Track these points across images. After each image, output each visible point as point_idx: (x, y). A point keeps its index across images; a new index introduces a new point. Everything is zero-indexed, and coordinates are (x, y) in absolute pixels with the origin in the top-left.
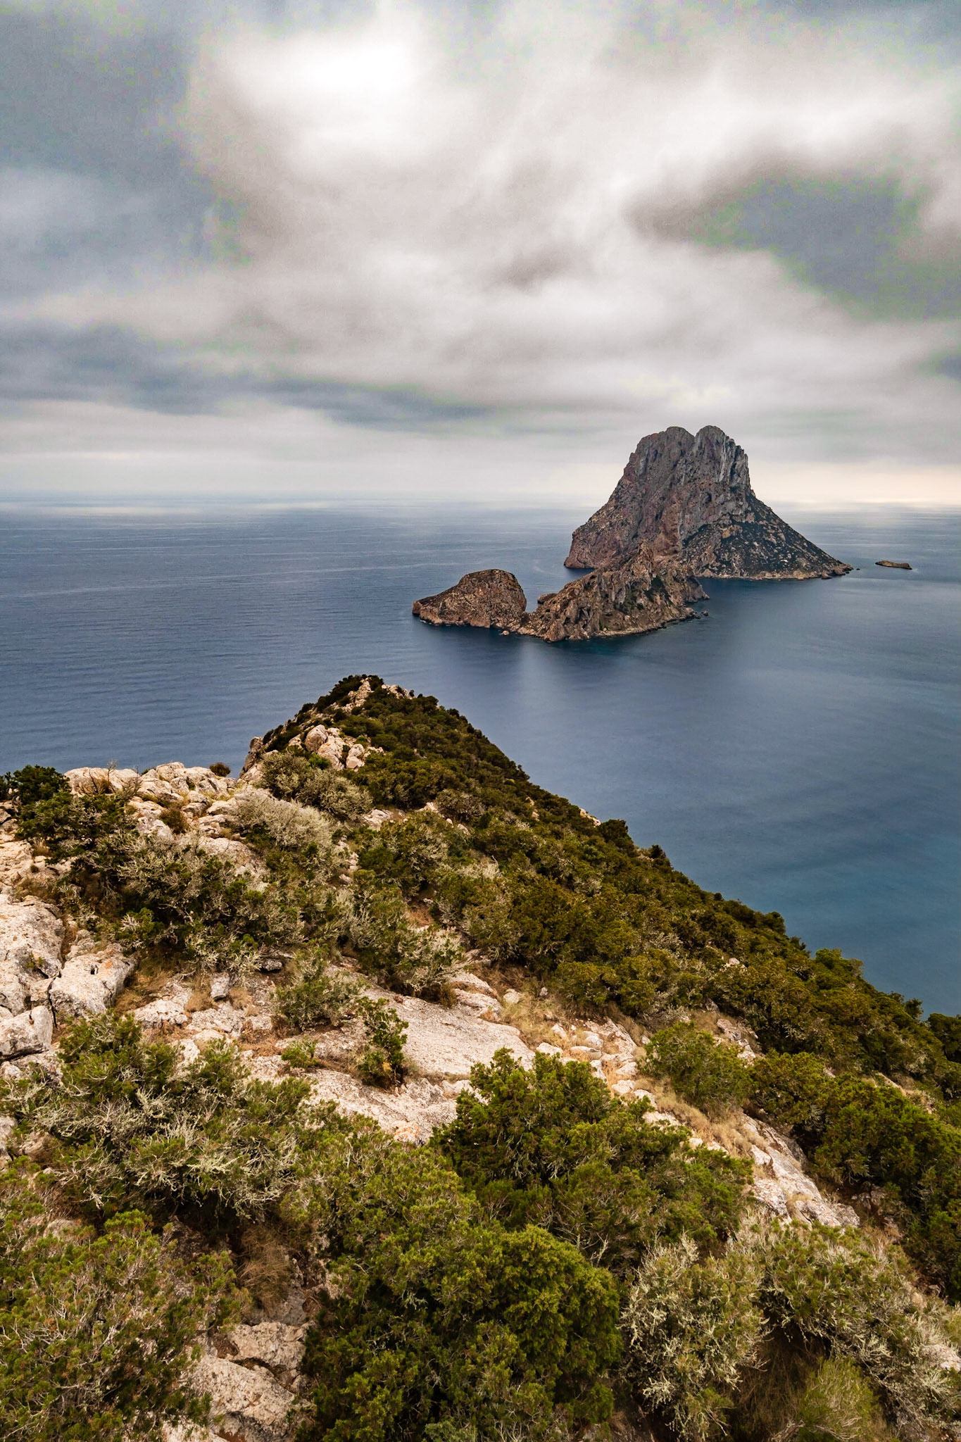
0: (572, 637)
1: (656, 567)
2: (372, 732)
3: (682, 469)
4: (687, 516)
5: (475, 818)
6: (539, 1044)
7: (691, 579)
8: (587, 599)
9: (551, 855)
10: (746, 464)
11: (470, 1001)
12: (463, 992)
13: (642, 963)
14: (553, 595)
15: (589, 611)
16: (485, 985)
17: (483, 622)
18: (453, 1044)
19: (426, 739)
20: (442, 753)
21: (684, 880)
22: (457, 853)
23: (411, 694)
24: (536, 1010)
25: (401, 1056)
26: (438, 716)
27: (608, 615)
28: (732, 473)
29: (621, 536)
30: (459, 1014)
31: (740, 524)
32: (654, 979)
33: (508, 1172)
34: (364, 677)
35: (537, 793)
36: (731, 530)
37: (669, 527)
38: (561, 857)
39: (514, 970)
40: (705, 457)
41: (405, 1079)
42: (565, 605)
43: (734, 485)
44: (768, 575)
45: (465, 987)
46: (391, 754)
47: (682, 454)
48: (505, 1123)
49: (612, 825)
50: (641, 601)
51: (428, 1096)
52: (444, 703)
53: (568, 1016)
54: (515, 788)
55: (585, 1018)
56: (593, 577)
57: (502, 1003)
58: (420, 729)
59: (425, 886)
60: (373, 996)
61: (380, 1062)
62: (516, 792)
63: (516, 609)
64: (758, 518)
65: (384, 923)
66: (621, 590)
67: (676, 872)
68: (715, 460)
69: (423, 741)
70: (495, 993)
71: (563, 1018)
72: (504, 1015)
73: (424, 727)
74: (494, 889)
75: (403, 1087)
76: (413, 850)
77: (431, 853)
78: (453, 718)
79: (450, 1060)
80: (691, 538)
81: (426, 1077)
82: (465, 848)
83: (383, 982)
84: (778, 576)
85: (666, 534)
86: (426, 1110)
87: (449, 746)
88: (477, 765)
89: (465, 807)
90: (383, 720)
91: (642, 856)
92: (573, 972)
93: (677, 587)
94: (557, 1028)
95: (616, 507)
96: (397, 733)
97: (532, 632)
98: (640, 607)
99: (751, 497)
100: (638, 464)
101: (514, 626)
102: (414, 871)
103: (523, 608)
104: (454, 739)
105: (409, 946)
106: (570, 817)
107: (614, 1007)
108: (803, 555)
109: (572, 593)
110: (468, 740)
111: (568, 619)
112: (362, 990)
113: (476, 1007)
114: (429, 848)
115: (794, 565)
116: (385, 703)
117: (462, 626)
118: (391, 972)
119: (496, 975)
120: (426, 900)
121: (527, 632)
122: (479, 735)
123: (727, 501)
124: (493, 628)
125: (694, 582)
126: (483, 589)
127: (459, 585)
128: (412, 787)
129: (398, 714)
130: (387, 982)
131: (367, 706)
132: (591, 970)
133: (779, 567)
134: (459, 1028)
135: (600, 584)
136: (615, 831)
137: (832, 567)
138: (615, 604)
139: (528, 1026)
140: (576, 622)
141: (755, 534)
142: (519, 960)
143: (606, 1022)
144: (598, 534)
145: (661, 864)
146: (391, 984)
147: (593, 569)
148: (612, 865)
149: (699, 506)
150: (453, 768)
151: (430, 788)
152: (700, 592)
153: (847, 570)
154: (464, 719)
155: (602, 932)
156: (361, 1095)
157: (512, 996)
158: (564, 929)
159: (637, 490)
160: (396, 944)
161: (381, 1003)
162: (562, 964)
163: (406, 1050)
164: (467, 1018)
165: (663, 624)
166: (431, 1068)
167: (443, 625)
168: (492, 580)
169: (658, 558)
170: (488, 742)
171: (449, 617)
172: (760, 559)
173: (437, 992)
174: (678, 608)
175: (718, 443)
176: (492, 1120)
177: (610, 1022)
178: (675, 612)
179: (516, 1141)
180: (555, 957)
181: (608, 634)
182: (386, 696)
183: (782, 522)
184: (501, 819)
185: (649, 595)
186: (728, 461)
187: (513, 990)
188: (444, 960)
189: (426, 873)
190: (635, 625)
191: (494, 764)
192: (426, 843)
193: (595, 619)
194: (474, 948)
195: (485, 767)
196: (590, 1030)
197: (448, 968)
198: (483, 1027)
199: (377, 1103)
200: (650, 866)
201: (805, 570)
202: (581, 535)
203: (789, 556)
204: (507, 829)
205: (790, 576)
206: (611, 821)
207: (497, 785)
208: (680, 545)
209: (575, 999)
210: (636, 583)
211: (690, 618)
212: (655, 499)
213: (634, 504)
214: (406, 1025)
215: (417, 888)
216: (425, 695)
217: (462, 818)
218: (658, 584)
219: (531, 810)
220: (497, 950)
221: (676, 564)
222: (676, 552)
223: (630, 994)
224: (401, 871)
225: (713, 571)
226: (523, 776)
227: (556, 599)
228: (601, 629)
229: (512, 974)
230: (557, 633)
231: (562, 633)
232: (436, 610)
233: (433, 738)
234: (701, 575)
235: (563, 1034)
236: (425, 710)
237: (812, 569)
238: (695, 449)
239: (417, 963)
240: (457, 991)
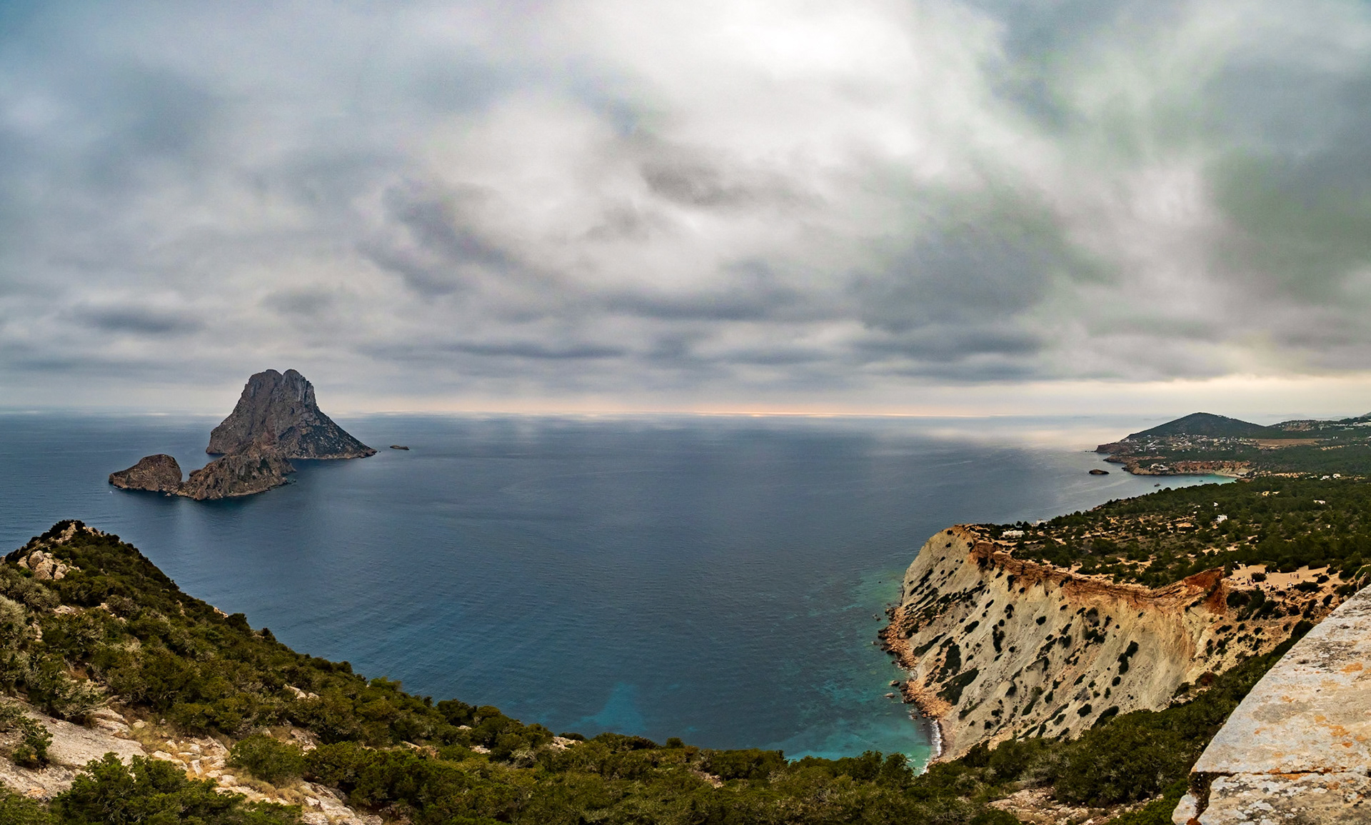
0: (211, 497)
1: (263, 453)
2: (73, 556)
3: (276, 394)
4: (281, 422)
5: (133, 614)
6: (155, 752)
7: (285, 460)
8: (220, 474)
9: (179, 637)
10: (313, 391)
11: (107, 726)
12: (103, 720)
13: (232, 702)
14: (199, 471)
15: (222, 480)
16: (121, 717)
17: (154, 488)
18: (88, 749)
19: (109, 563)
20: (120, 572)
21: (284, 648)
22: (113, 635)
23: (102, 533)
24: (157, 732)
25: (45, 753)
26: (120, 548)
27: (234, 483)
28: (305, 397)
29: (241, 434)
30: (97, 733)
31: (312, 426)
32: (239, 711)
33: (105, 819)
34: (72, 521)
35: (184, 598)
36: (307, 430)
37: (270, 428)
38: (187, 638)
39: (143, 708)
40: (289, 387)
41: (47, 765)
42: (207, 477)
43: (307, 403)
44: (330, 457)
45: (104, 717)
46: (84, 571)
47: (276, 385)
48: (104, 791)
49: (235, 617)
50: (254, 474)
51: (63, 776)
52: (124, 540)
53: (178, 735)
54: (169, 595)
55: (191, 737)
56: (224, 459)
57: (132, 728)
58: (107, 556)
59: (87, 656)
60: (30, 716)
61: (28, 754)
62: (170, 598)
63: (175, 480)
64: (322, 423)
65: (48, 674)
66: (241, 467)
67: (279, 644)
68: (295, 388)
69: (107, 564)
70: (127, 721)
71: (175, 736)
72: (131, 735)
73: (109, 555)
74: (131, 658)
75: (45, 770)
76: (79, 632)
77: (92, 634)
78: (129, 550)
79: (83, 758)
80: (283, 435)
81: (63, 765)
82: (122, 632)
83: (45, 710)
84: (336, 457)
85: (268, 432)
86: (59, 783)
87: (125, 568)
88: (143, 580)
89: (126, 607)
90: (82, 550)
91: (256, 635)
92: (182, 709)
93: (276, 465)
94: (169, 742)
95: (237, 416)
96: (90, 558)
97: (186, 494)
98: (254, 477)
99: (317, 410)
100: (250, 391)
101: (174, 491)
102: (79, 646)
103: (180, 479)
104: (129, 563)
105: (64, 691)
106: (206, 613)
107: (213, 729)
108: (349, 444)
109: (211, 469)
110: (138, 563)
111: (209, 486)
112: (23, 713)
113: (111, 730)
114: (90, 631)
115: (344, 450)
116: (84, 539)
117: (139, 490)
118: (50, 705)
119: (130, 711)
120: (87, 664)
121: (183, 494)
122: (146, 560)
123: (304, 413)
124: (160, 491)
125: (287, 461)
126: (154, 466)
127: (139, 464)
128: (91, 592)
129: (93, 546)
130: (48, 710)
131: (72, 540)
132: (196, 708)
133: (336, 452)
134: (95, 741)
135: (228, 464)
136: (237, 621)
137: (365, 451)
138: (238, 476)
139: (147, 742)
140: (214, 488)
141: (321, 432)
142: (147, 703)
143: (206, 738)
144: (227, 432)
145: (269, 640)
146: (50, 712)
147: (224, 454)
148: (229, 642)
149: (287, 415)
150: (123, 582)
151: (103, 594)
152: (291, 467)
153: (374, 452)
154: (137, 550)
155: (206, 684)
156: (12, 770)
157: (139, 724)
158: (177, 684)
159: (249, 406)
160: (55, 688)
161: (35, 721)
162: (176, 704)
163: (49, 749)
164: (103, 735)
165: (269, 488)
166: (67, 761)
167: (128, 489)
168: (160, 461)
169: (264, 447)
170: (153, 565)
171: (133, 484)
172: (325, 447)
173: (83, 719)
174: (278, 478)
175: (296, 379)
176: (94, 791)
177: (210, 738)
178: (276, 480)
179: (111, 803)
180: (172, 701)
181: (235, 495)
182: (85, 534)
183: (335, 425)
184: (148, 615)
185: (260, 470)
186: (303, 390)
187: (141, 721)
188: (91, 700)
189: (87, 647)
190: (252, 489)
191: (155, 579)
192: (89, 628)
193: (226, 485)
194: (116, 695)
195: (148, 581)
196: (194, 743)
197: (92, 706)
198: (114, 741)
199: (23, 776)
200: (261, 641)
201: (350, 453)
202: (217, 433)
203: (341, 445)
204: (151, 621)
205: (343, 457)
206: (236, 615)
207: (156, 593)
208: (277, 439)
209: (184, 725)
210: (251, 463)
211: (285, 484)
212: (261, 411)
213: (248, 414)
214: (51, 736)
215: (80, 656)
216: (111, 535)
217: (125, 614)
218: (264, 464)
219: (179, 609)
220: (130, 696)
221: (275, 451)
222: (275, 443)
223: (223, 721)
224: (70, 645)
225: (298, 455)
226: (174, 587)
227: (201, 473)
228: (230, 492)
229: (141, 711)
230: (202, 495)
231: (205, 495)
232: (124, 480)
233: (115, 562)
234: (290, 457)
235: (174, 746)
236: (110, 544)
237: (355, 453)
238: (283, 382)
239: (69, 701)
240: (98, 719)
